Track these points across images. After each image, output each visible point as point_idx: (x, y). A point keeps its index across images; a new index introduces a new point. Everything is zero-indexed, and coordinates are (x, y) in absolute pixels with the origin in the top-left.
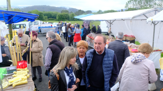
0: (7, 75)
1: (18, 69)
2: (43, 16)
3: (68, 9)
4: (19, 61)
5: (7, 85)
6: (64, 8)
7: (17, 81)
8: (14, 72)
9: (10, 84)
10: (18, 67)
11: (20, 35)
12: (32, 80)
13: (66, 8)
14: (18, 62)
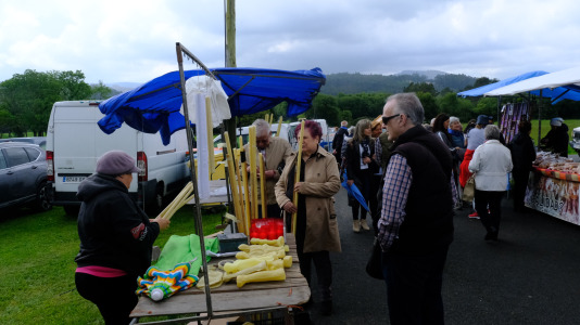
0: (219, 255)
1: (253, 240)
2: (338, 110)
3: (431, 81)
4: (257, 217)
5: (218, 279)
6: (416, 76)
7: (251, 268)
8: (241, 246)
9: (227, 276)
10: (255, 233)
11: (261, 144)
12: (300, 275)
13: (424, 77)
14: (253, 222)
